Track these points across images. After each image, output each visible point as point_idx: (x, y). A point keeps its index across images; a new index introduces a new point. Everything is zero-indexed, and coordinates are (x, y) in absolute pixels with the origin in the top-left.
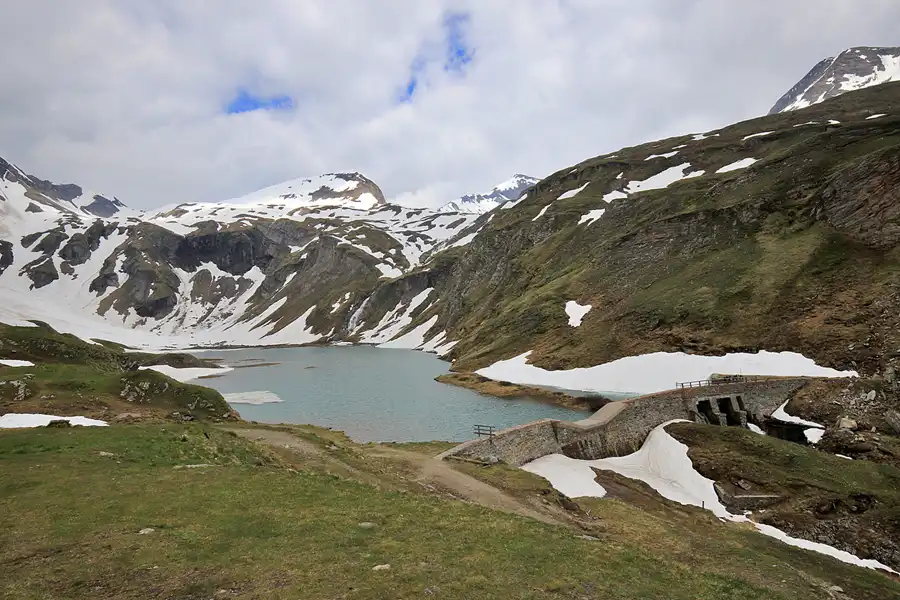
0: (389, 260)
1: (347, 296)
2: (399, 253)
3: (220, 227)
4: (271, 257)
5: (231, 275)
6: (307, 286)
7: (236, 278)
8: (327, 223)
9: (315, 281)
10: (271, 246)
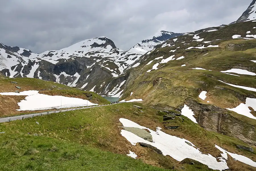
0: (115, 72)
1: (104, 83)
2: (118, 69)
3: (65, 61)
4: (81, 69)
5: (70, 76)
6: (93, 80)
7: (72, 76)
8: (97, 58)
9: (95, 78)
10: (81, 66)
